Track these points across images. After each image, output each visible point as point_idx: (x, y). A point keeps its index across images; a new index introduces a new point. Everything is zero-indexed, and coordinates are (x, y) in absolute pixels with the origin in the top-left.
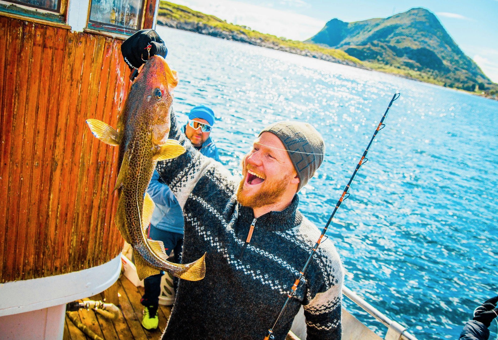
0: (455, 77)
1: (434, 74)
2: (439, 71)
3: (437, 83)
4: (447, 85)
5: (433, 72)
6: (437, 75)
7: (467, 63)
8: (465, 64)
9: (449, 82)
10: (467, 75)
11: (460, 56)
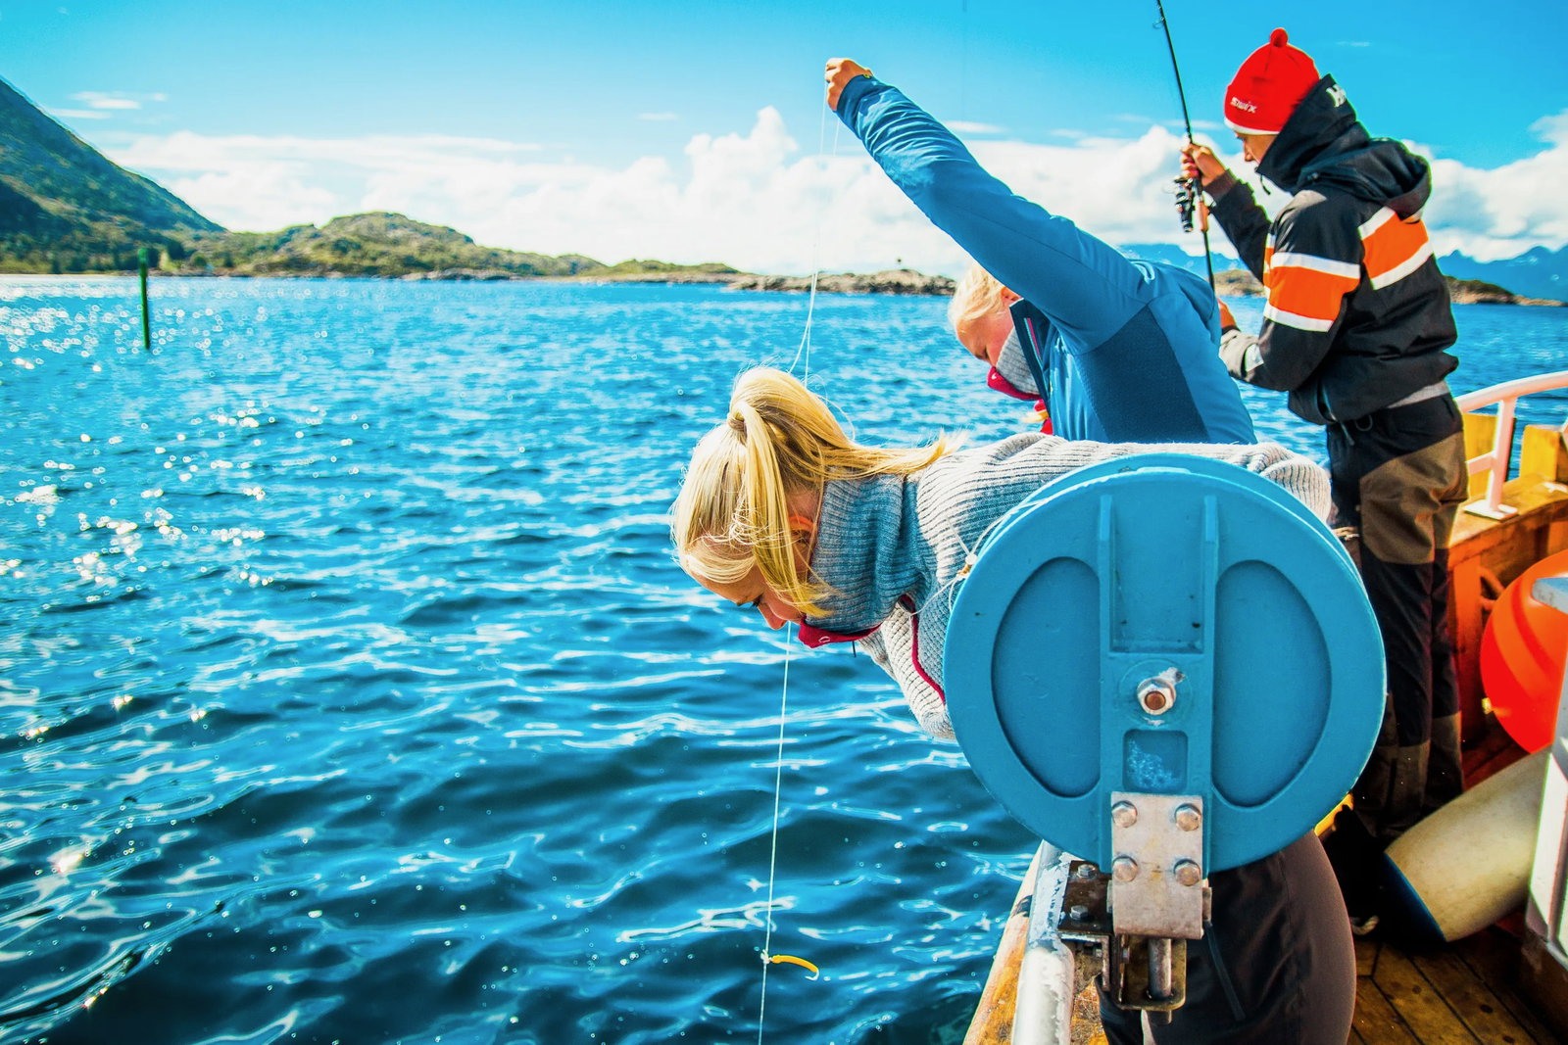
0: (90, 239)
1: (19, 244)
2: (33, 234)
3: (30, 268)
4: (62, 267)
5: (13, 241)
6: (29, 247)
7: (131, 194)
8: (127, 198)
9: (67, 256)
10: (128, 229)
11: (103, 177)
